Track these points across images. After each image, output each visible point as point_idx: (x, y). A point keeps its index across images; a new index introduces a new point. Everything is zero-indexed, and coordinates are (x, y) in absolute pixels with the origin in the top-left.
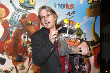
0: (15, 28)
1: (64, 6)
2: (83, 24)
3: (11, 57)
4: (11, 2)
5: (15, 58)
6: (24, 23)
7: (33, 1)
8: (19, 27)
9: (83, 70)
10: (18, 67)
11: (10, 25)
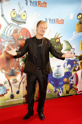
0: (8, 42)
1: (55, 21)
2: (72, 39)
3: (4, 71)
4: (3, 16)
5: (7, 72)
6: (16, 38)
7: (24, 16)
8: (11, 41)
9: (71, 83)
10: (11, 81)
11: (2, 40)
